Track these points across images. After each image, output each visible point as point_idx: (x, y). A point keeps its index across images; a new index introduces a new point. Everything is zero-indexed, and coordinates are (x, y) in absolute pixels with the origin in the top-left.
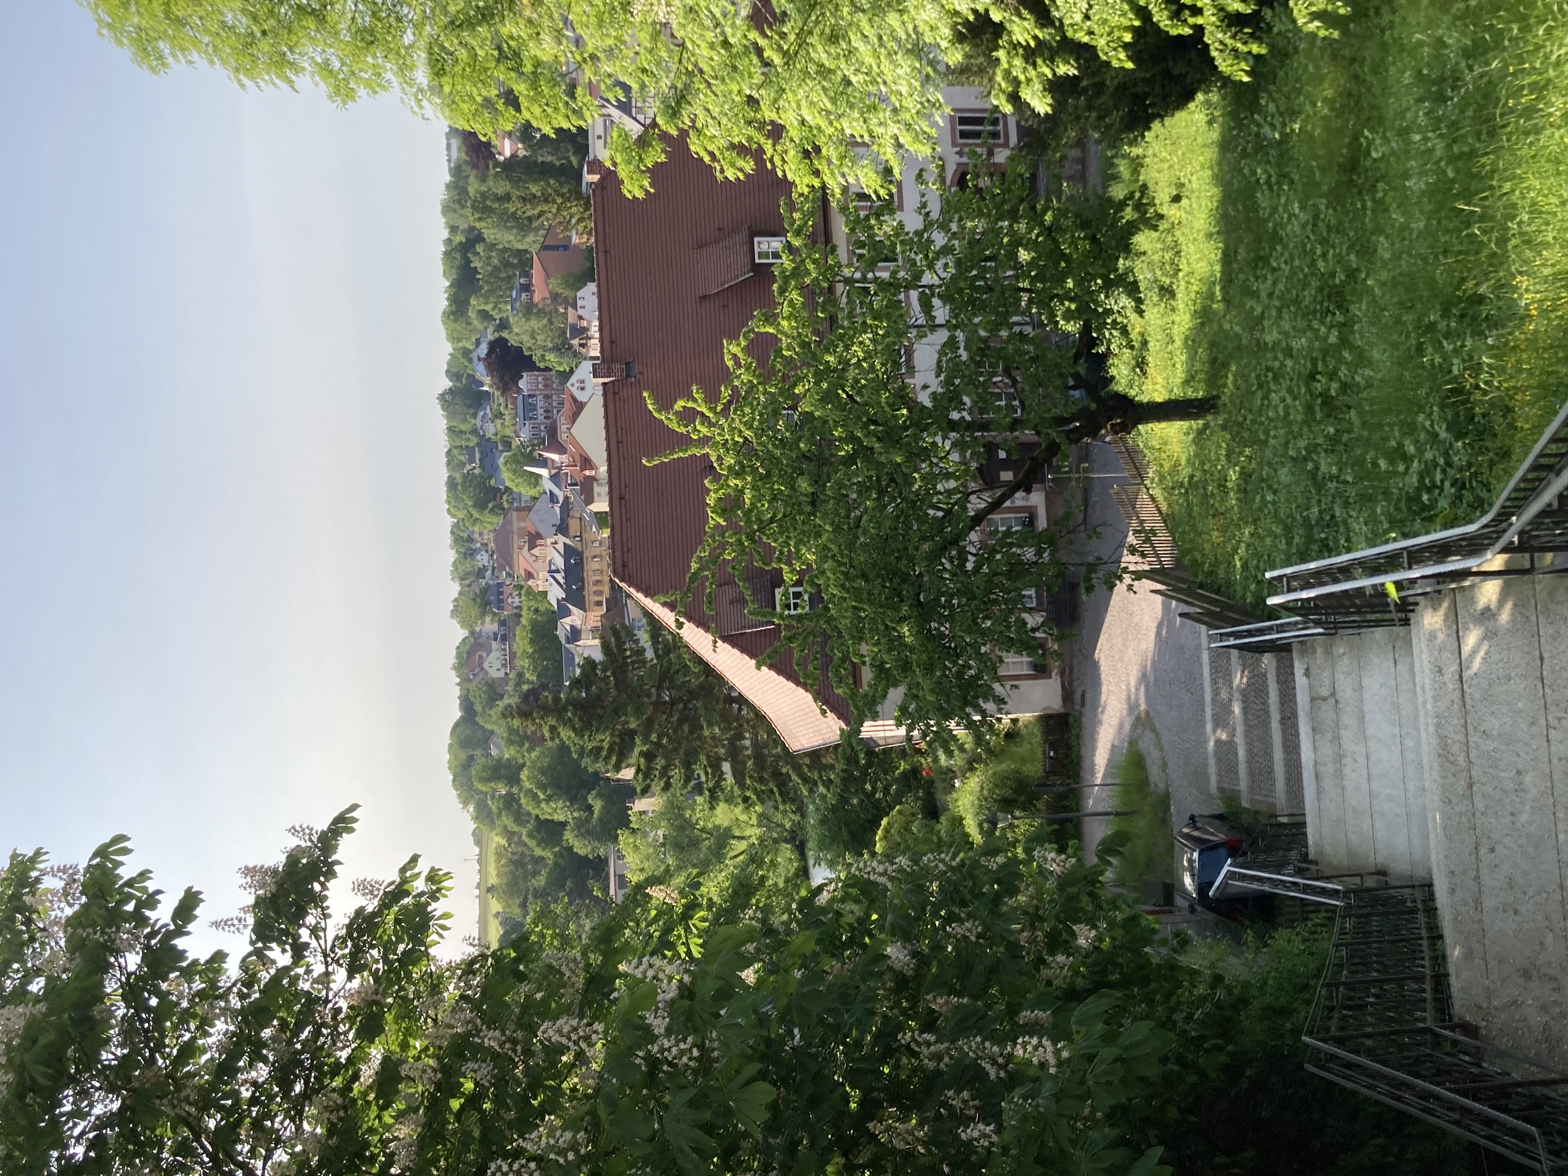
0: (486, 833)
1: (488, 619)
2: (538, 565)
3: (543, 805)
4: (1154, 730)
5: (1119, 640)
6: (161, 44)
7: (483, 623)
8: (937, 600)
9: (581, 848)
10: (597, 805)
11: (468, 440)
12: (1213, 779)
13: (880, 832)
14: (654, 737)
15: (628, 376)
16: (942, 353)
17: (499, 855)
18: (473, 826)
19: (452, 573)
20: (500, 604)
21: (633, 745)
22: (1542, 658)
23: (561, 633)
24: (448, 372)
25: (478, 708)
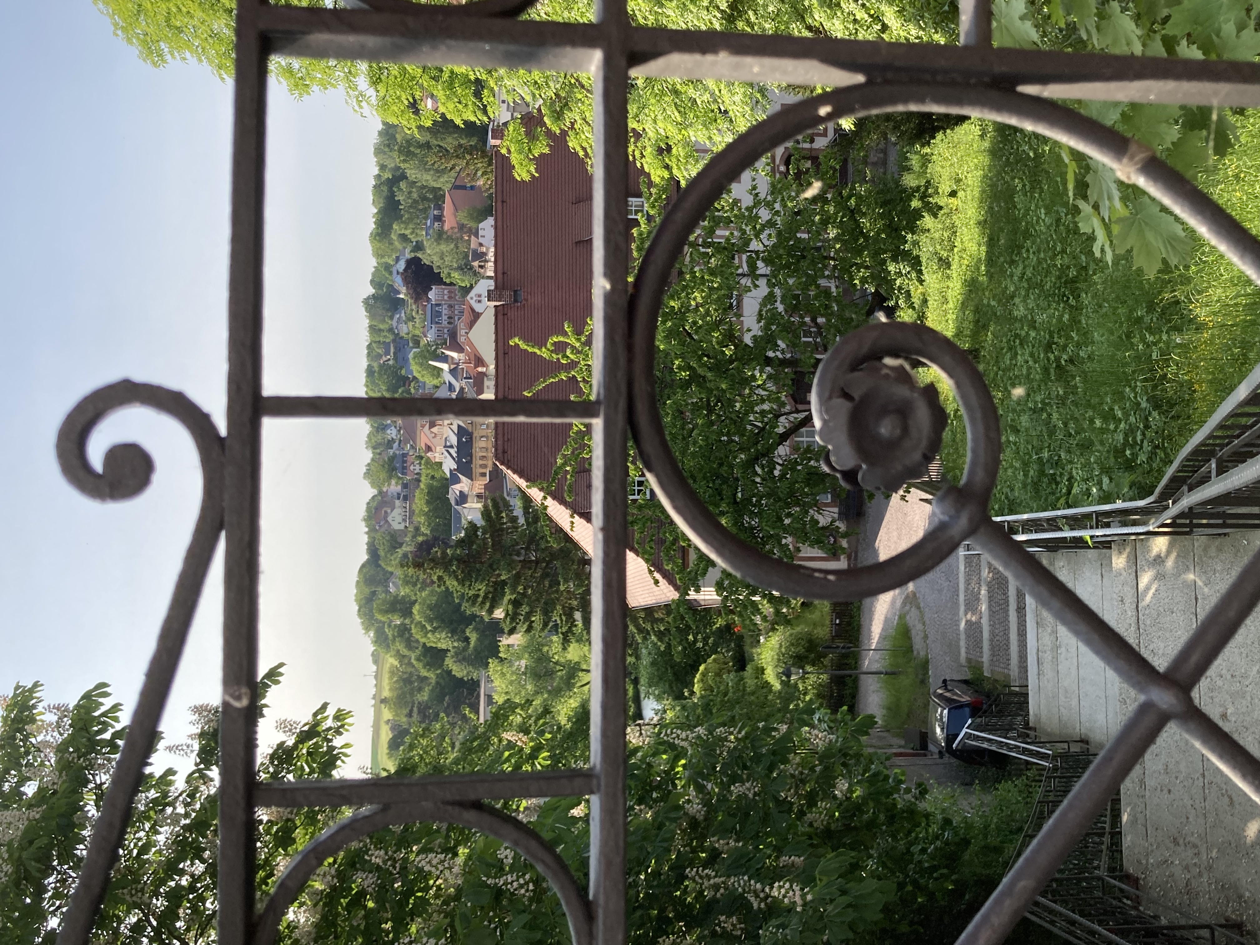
0: (382, 655)
1: (393, 482)
2: (436, 441)
3: (429, 635)
4: (919, 608)
5: (895, 534)
6: (162, 45)
7: (389, 485)
8: (749, 500)
9: (459, 671)
10: (474, 638)
11: (385, 337)
12: (963, 651)
13: (698, 676)
14: (520, 589)
15: (516, 301)
16: (763, 304)
17: (392, 673)
18: (372, 648)
19: (367, 442)
20: (404, 469)
21: (503, 594)
22: (1196, 599)
23: (452, 497)
24: (372, 282)
25: (382, 553)
